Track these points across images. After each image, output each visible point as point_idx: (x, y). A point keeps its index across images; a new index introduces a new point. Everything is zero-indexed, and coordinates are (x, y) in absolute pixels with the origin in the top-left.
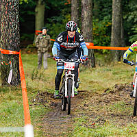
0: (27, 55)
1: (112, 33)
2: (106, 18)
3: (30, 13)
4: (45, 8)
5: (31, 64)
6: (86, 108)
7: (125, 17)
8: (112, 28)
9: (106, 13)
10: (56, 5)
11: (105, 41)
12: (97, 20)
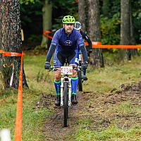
0: (35, 57)
1: (121, 31)
2: (115, 15)
3: (37, 13)
4: (53, 8)
5: (38, 66)
6: (91, 109)
7: (135, 15)
8: (121, 26)
9: (115, 11)
10: (64, 4)
11: (115, 40)
12: (106, 18)
